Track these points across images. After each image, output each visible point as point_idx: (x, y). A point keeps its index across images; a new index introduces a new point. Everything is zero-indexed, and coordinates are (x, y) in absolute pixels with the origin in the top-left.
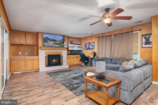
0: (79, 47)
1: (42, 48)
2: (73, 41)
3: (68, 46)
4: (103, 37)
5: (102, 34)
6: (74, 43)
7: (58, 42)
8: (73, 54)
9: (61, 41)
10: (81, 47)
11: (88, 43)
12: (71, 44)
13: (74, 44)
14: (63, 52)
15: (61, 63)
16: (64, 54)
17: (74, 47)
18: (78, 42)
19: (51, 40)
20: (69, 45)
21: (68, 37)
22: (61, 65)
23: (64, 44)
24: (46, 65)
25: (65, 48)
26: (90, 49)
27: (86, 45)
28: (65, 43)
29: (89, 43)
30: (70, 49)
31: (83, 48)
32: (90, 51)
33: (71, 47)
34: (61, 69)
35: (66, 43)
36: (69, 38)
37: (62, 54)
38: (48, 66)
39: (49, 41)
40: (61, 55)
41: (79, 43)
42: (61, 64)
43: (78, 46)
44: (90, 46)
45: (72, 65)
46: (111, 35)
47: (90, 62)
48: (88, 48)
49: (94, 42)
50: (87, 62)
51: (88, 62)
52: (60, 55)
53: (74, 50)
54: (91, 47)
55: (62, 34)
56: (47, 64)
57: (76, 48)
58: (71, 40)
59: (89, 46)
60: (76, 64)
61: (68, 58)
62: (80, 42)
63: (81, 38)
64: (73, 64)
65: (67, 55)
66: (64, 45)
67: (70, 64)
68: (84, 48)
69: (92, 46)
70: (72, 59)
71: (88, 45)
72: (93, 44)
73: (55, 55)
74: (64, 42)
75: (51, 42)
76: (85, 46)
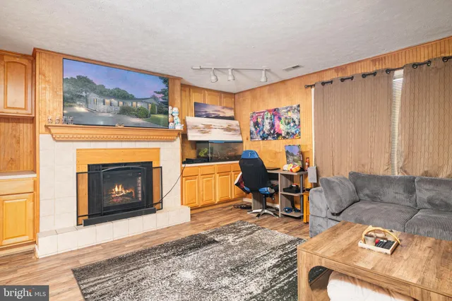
0: (228, 129)
1: (53, 130)
2: (205, 105)
3: (184, 122)
4: (343, 80)
5: (337, 69)
6: (210, 110)
7: (139, 105)
8: (206, 160)
9: (154, 98)
10: (235, 130)
11: (269, 111)
12: (197, 115)
13: (208, 116)
14: (161, 151)
15: (156, 200)
16: (169, 157)
17: (209, 127)
18: (223, 108)
19: (103, 93)
20: (187, 117)
21: (186, 87)
22: (154, 211)
23: (166, 113)
24: (78, 217)
25: (174, 131)
26: (279, 135)
27: (260, 120)
28: (174, 111)
29: (275, 112)
30: (193, 136)
31: (246, 134)
32: (279, 146)
33: (195, 127)
34: (157, 232)
35: (176, 109)
36: (187, 89)
37: (158, 160)
38: (87, 223)
39: (93, 96)
40: (154, 165)
41: (230, 113)
42: (157, 207)
43: (225, 126)
44: (277, 122)
45: (203, 207)
46: (389, 71)
47: (284, 190)
48: (270, 130)
49: (295, 106)
50: (273, 191)
51: (277, 191)
52: (148, 165)
53: (212, 142)
54: (282, 127)
55: (158, 70)
56: (85, 211)
57: (217, 133)
58: (196, 98)
59: (272, 125)
60: (218, 200)
61: (188, 177)
62: (231, 109)
63: (235, 94)
64: (206, 199)
65: (183, 163)
66: (170, 119)
67: (197, 204)
68: (251, 133)
69: (289, 123)
70: (203, 182)
71: (267, 122)
72: (290, 114)
73: (126, 164)
74: (167, 104)
75: (107, 101)
76: (256, 124)
